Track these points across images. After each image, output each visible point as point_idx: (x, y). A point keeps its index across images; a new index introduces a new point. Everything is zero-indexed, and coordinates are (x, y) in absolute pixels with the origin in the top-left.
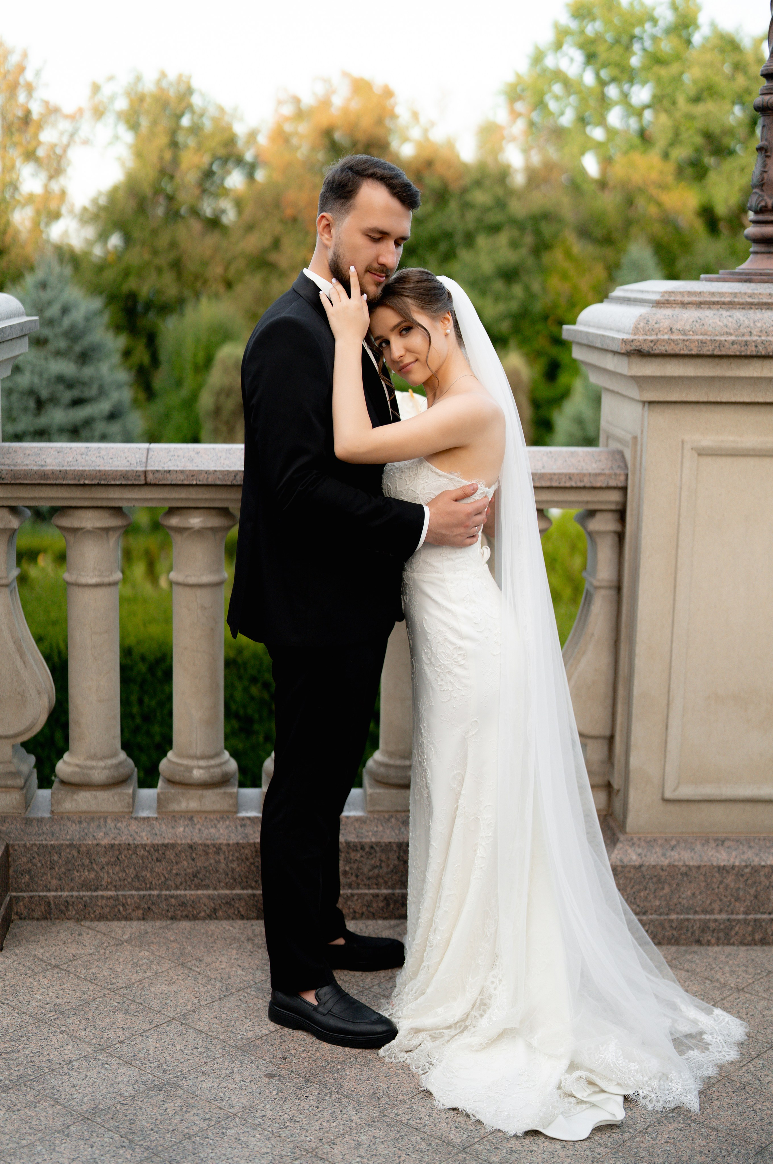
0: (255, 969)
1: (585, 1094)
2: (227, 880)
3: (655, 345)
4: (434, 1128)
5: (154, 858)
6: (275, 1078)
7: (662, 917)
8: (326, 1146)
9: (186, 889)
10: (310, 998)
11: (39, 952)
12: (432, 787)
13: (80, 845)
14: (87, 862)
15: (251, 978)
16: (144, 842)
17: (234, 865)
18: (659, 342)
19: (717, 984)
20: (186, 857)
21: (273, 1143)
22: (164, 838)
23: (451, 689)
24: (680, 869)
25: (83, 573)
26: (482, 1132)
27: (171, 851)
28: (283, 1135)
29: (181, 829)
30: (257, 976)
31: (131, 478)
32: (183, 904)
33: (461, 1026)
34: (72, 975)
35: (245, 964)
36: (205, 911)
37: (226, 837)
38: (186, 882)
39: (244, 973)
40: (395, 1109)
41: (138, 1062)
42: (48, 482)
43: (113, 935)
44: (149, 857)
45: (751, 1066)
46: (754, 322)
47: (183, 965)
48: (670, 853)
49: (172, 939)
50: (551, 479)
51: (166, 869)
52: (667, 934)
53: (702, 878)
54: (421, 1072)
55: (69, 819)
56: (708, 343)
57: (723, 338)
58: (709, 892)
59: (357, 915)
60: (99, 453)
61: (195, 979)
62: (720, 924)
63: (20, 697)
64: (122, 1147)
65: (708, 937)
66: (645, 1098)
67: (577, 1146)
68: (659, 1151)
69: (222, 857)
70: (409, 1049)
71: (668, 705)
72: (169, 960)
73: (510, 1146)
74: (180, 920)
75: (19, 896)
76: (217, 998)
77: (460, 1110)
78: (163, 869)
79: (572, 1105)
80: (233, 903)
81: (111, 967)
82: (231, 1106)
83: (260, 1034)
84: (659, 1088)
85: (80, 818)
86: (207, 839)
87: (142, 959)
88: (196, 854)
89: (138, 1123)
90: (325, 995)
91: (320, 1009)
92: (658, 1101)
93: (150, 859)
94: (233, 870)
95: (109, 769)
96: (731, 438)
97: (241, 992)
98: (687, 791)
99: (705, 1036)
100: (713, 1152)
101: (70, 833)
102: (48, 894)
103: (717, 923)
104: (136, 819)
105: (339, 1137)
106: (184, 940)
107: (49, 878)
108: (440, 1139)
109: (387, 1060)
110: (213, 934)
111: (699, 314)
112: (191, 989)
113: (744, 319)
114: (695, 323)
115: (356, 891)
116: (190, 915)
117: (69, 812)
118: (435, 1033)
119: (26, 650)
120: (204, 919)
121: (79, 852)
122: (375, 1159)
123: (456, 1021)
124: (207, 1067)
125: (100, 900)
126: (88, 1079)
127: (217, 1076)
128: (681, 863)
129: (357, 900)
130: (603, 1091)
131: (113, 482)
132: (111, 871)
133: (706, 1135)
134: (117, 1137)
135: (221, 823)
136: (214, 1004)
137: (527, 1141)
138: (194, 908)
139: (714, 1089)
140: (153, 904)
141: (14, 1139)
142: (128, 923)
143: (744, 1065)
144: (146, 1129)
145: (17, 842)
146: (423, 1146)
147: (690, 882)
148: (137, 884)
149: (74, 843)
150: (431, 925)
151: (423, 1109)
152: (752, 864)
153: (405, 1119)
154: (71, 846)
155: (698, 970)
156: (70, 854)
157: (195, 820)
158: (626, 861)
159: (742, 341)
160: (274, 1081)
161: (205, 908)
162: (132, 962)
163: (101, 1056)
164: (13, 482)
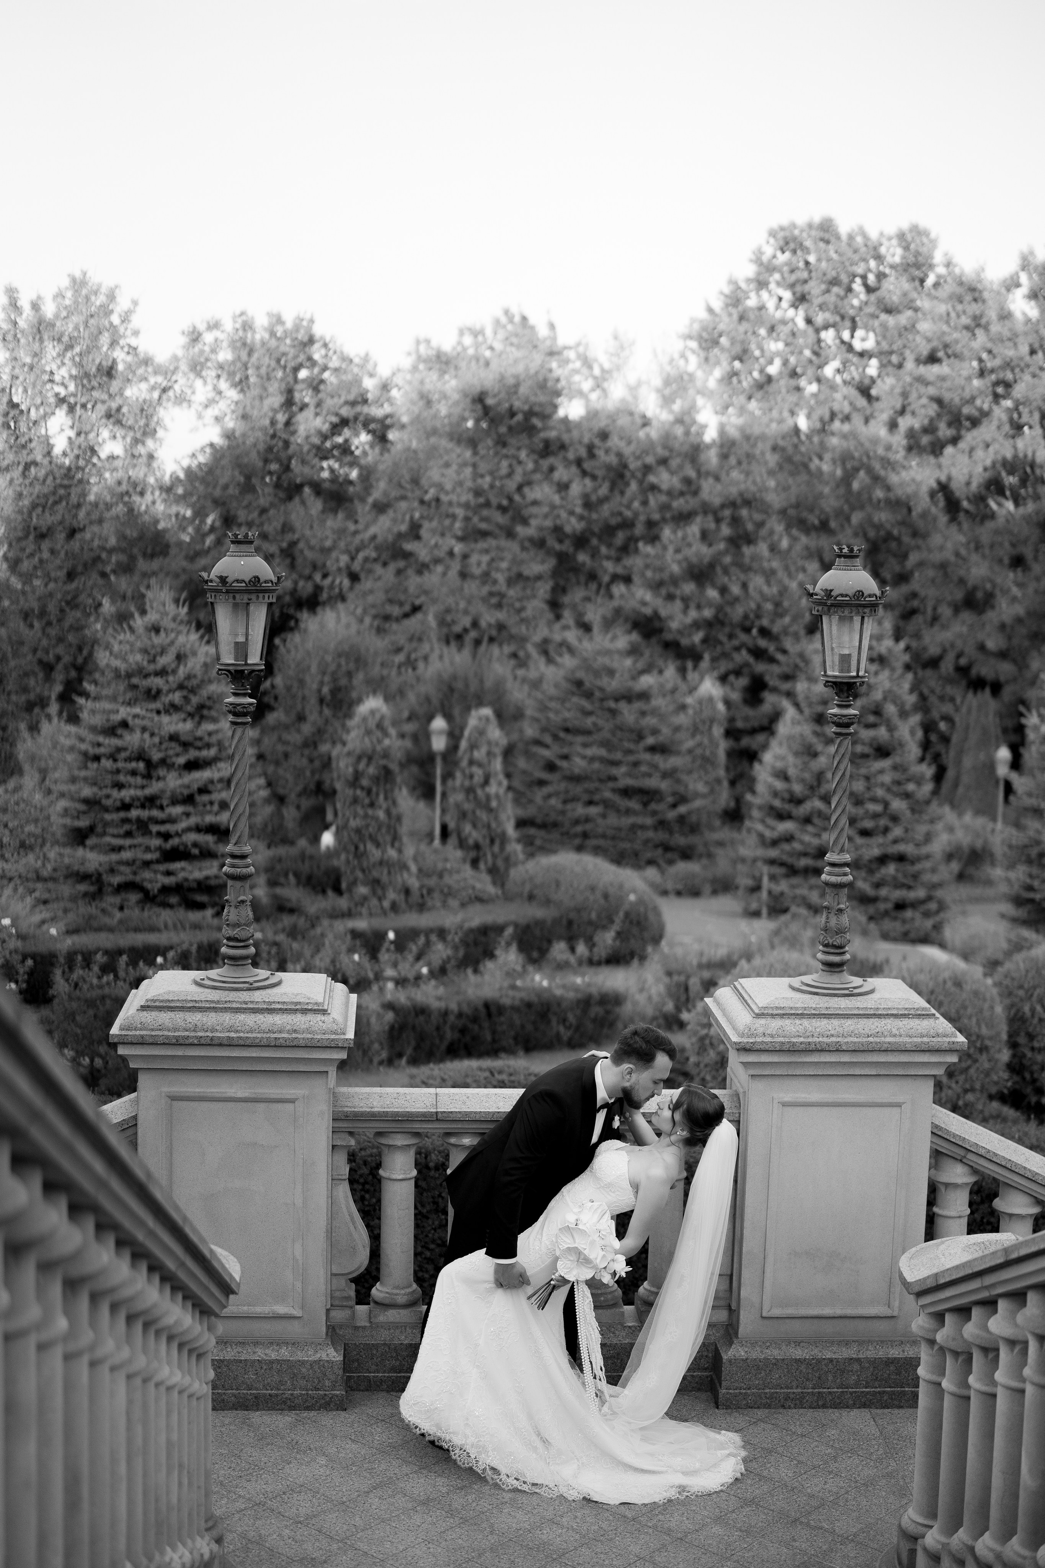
11: (370, 1411)
14: (394, 1355)
18: (756, 1043)
24: (771, 1361)
25: (391, 1172)
31: (428, 1116)
34: (394, 1425)
42: (375, 1118)
48: (765, 1351)
53: (784, 1366)
55: (380, 1327)
56: (786, 1043)
57: (794, 1039)
58: (789, 1375)
62: (796, 1395)
63: (352, 1250)
71: (764, 1259)
75: (351, 1376)
85: (389, 1326)
95: (406, 1292)
98: (777, 1312)
101: (383, 1336)
102: (369, 1375)
107: (370, 1364)
111: (781, 1023)
113: (808, 1026)
114: (778, 1029)
117: (381, 1322)
119: (356, 1220)
121: (388, 1349)
128: (772, 1357)
131: (416, 1119)
145: (350, 1342)
147: (777, 1369)
149: (386, 1342)
152: (816, 1357)
154: (384, 1344)
156: (383, 1349)
158: (737, 1356)
164: (353, 1118)
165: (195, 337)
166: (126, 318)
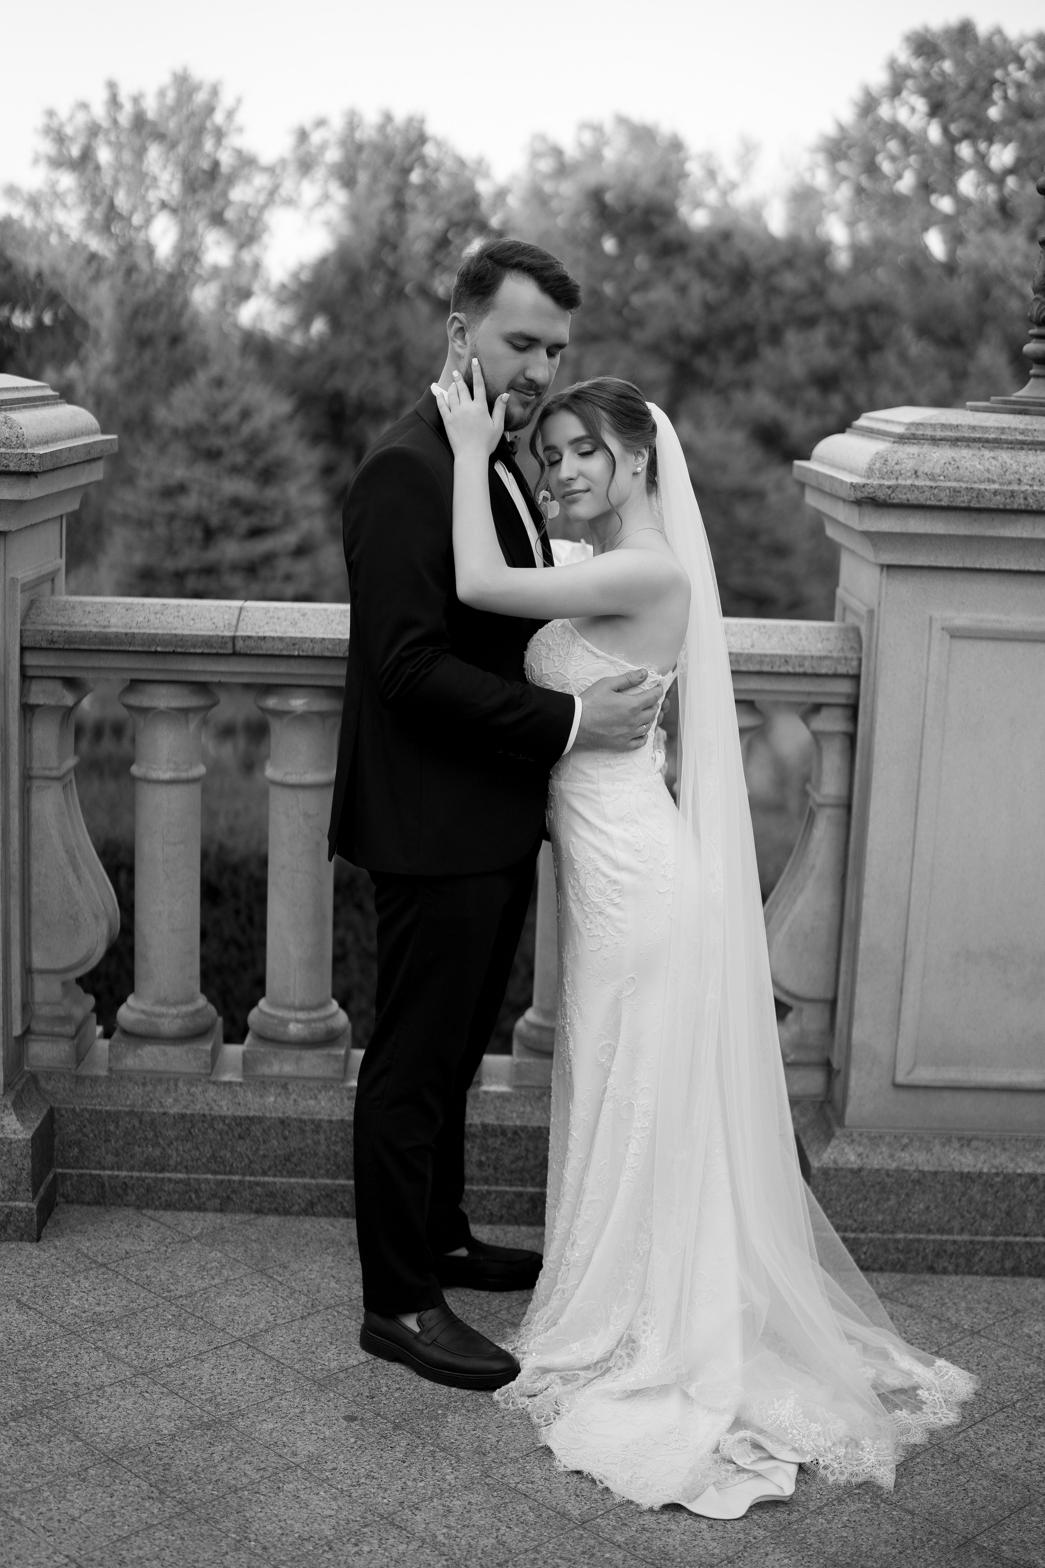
0: (353, 1281)
1: (749, 1461)
2: (329, 1167)
3: (893, 492)
4: (549, 1496)
5: (236, 1134)
6: (356, 1422)
7: (885, 1236)
8: (407, 1511)
9: (275, 1176)
10: (411, 1323)
11: (85, 1246)
12: (574, 1060)
13: (143, 1113)
14: (151, 1135)
15: (346, 1293)
16: (223, 1114)
17: (338, 1148)
18: (899, 489)
19: (946, 1325)
20: (277, 1134)
21: (340, 1503)
22: (249, 1109)
23: (602, 935)
24: (911, 1175)
25: (154, 766)
26: (609, 1503)
27: (258, 1126)
28: (354, 1495)
29: (272, 1099)
30: (354, 1291)
31: (215, 645)
32: (272, 1195)
33: (601, 1367)
34: (120, 1277)
35: (341, 1275)
36: (299, 1204)
37: (329, 1112)
38: (276, 1167)
39: (338, 1286)
40: (502, 1468)
41: (186, 1392)
42: (111, 648)
43: (180, 1229)
44: (230, 1132)
45: (971, 1432)
46: (1025, 467)
47: (262, 1272)
48: (899, 1154)
49: (253, 1238)
50: (761, 662)
51: (251, 1149)
52: (891, 1257)
53: (939, 1187)
54: (544, 1424)
55: (130, 1079)
56: (963, 492)
57: (982, 486)
58: (947, 1206)
59: (495, 1218)
60: (179, 612)
61: (275, 1290)
62: (960, 1247)
63: (72, 922)
64: (150, 1498)
65: (943, 1263)
66: (825, 1468)
67: (728, 1526)
68: (833, 1537)
69: (322, 1137)
70: (533, 1393)
71: (904, 962)
72: (246, 1265)
73: (642, 1522)
74: (267, 1214)
75: (66, 1174)
76: (299, 1315)
77: (585, 1474)
78: (247, 1149)
79: (730, 1474)
80: (334, 1196)
81: (171, 1269)
82: (295, 1454)
83: (346, 1365)
84: (845, 1457)
85: (145, 1078)
86: (304, 1113)
87: (211, 1262)
88: (290, 1132)
89: (174, 1469)
90: (430, 1320)
91: (423, 1338)
92: (841, 1473)
93: (231, 1135)
94: (336, 1154)
95: (183, 1018)
96: (994, 616)
97: (330, 1310)
98: (925, 1075)
99: (920, 1392)
100: (903, 1542)
101: (131, 1097)
102: (102, 1173)
103: (956, 1246)
104: (214, 1083)
105: (425, 1501)
106: (269, 1240)
107: (104, 1152)
108: (554, 1509)
109: (502, 1405)
110: (306, 1234)
111: (953, 455)
112: (268, 1303)
113: (1012, 462)
114: (947, 465)
115: (493, 1188)
116: (281, 1209)
117: (131, 1071)
118: (567, 1375)
119: (81, 862)
120: (298, 1214)
121: (141, 1122)
122: (467, 1530)
123: (595, 1361)
124: (272, 1404)
125: (167, 1184)
126: (120, 1410)
127: (283, 1415)
128: (913, 1168)
129: (495, 1199)
130: (772, 1458)
131: (192, 650)
132: (181, 1148)
133: (897, 1519)
134: (145, 1486)
135: (323, 1093)
136: (293, 1324)
137: (665, 1517)
138: (285, 1199)
139: (918, 1460)
140: (234, 1192)
141: (17, 1481)
142: (202, 1214)
143: (963, 1431)
144: (183, 1478)
145: (63, 1106)
146: (531, 1517)
147: (924, 1192)
148: (213, 1166)
149: (136, 1109)
150: (569, 1238)
151: (539, 1471)
152: (1005, 1171)
153: (512, 1482)
154: (131, 1113)
155: (925, 1305)
156: (129, 1123)
157: (290, 1088)
158: (841, 1162)
159: (1007, 491)
160: (355, 1425)
161: (300, 1201)
162: (198, 1265)
163: (141, 1382)
164: (66, 647)
165: (303, 136)
166: (230, 115)
